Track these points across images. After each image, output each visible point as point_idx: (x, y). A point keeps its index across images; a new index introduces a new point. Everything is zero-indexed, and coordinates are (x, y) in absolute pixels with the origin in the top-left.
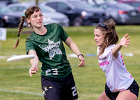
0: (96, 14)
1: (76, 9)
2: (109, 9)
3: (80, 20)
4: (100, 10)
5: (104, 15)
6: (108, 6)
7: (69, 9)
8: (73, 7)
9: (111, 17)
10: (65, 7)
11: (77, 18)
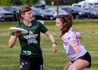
0: (86, 13)
1: (76, 11)
2: (92, 11)
3: (78, 16)
4: (88, 11)
5: (90, 14)
6: (92, 9)
7: (73, 11)
8: (75, 10)
9: (93, 15)
10: (70, 10)
11: (77, 16)
